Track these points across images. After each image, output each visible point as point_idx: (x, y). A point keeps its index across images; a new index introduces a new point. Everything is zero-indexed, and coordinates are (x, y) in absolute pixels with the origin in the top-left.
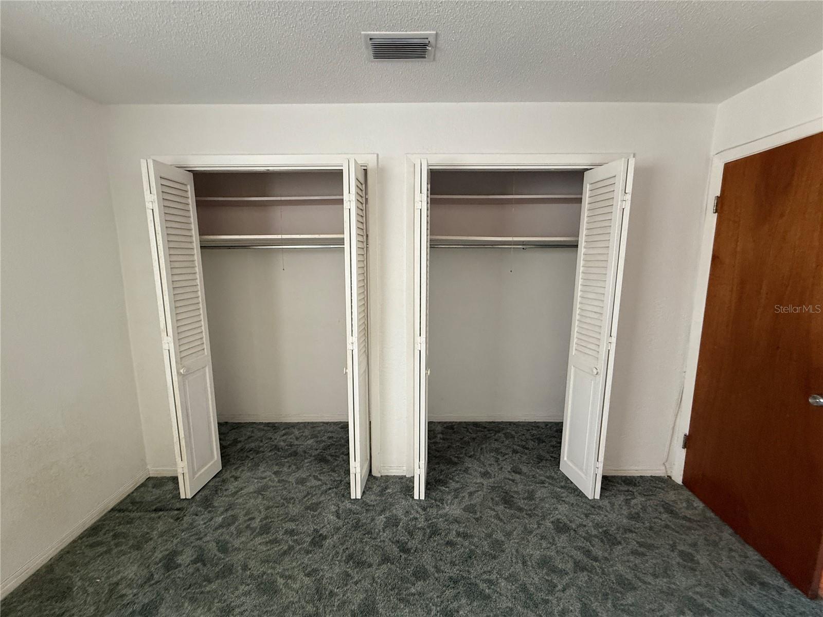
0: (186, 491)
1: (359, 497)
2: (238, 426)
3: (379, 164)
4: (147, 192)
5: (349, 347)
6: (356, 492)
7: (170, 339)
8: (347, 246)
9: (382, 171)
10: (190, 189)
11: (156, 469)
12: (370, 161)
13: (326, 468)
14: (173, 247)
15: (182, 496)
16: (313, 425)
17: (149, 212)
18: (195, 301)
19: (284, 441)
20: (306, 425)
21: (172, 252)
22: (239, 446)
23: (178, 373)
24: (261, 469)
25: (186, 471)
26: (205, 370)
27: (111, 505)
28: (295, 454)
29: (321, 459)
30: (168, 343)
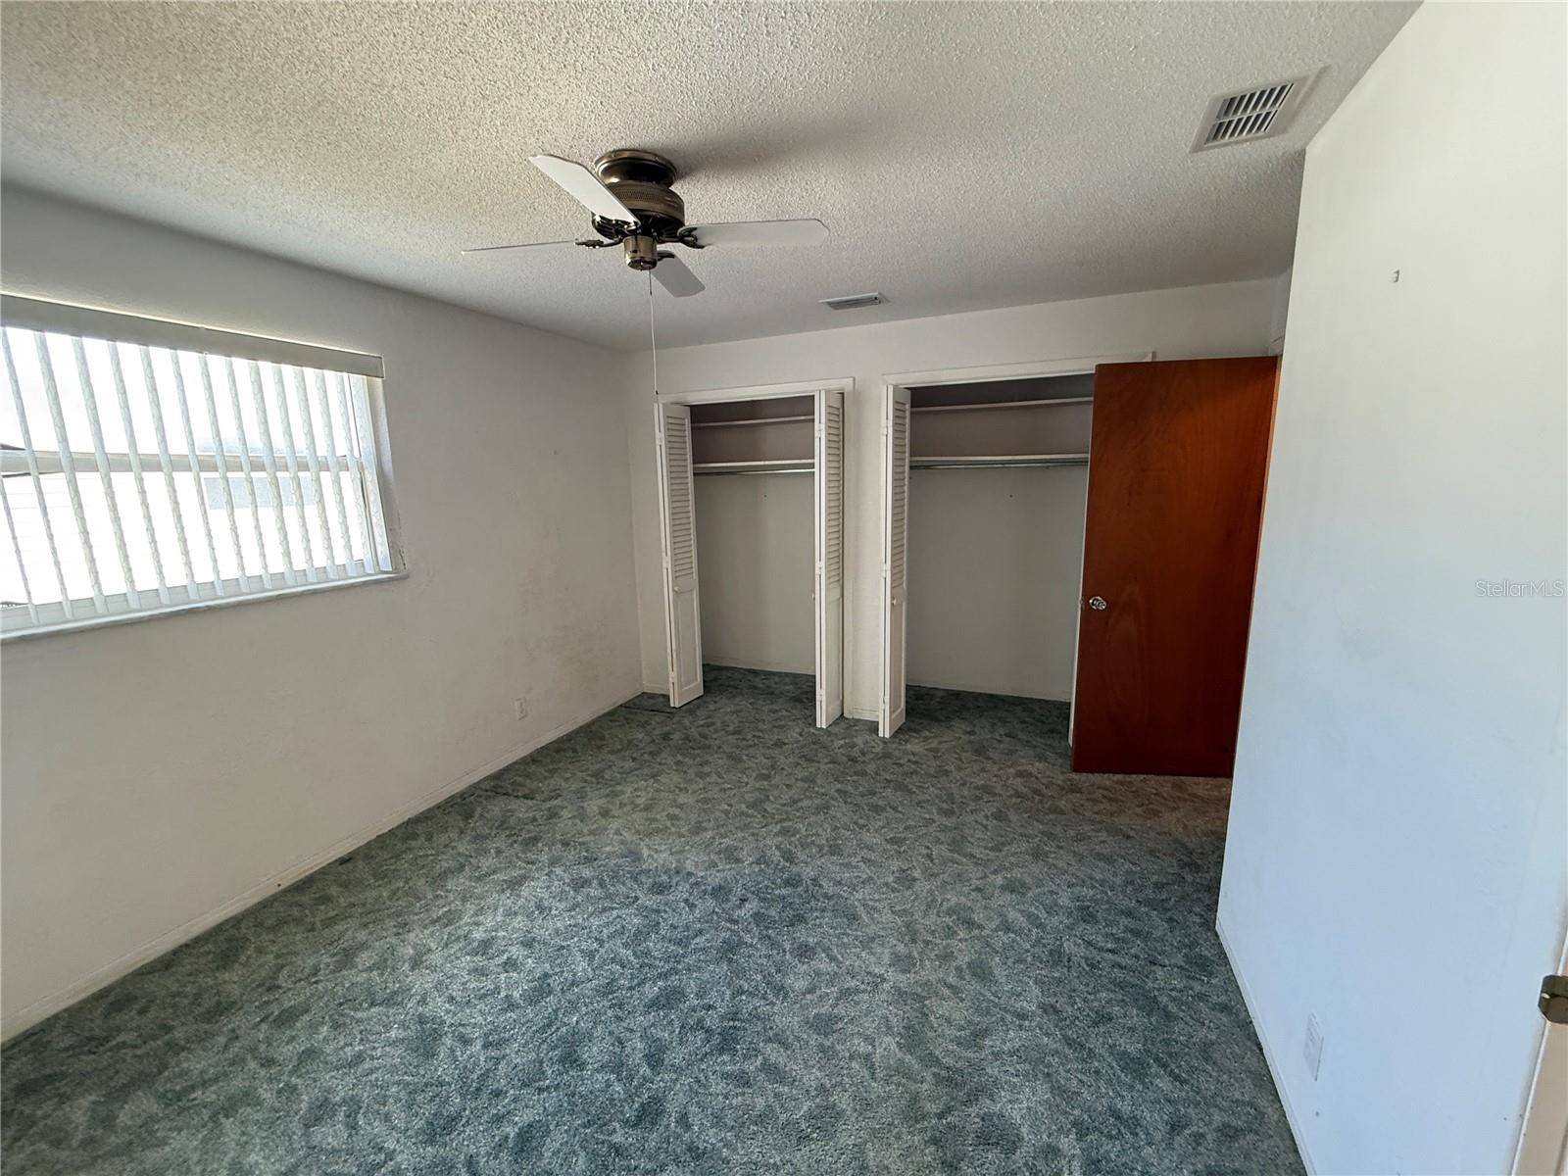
0: (675, 702)
1: (824, 727)
2: (720, 669)
3: (856, 386)
4: (657, 431)
5: (817, 572)
6: (822, 722)
7: (669, 559)
8: (816, 470)
9: (857, 394)
10: (687, 421)
11: (649, 686)
12: (846, 384)
13: (799, 706)
14: (675, 476)
15: (672, 705)
16: (795, 676)
17: (658, 448)
18: (687, 526)
19: (763, 684)
20: (787, 674)
21: (673, 481)
22: (720, 682)
23: (674, 590)
24: (738, 699)
25: (676, 681)
26: (692, 595)
27: (620, 703)
28: (772, 693)
29: (795, 699)
30: (667, 562)
